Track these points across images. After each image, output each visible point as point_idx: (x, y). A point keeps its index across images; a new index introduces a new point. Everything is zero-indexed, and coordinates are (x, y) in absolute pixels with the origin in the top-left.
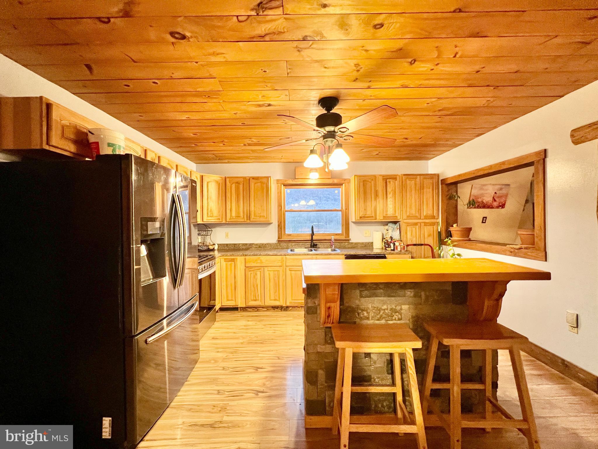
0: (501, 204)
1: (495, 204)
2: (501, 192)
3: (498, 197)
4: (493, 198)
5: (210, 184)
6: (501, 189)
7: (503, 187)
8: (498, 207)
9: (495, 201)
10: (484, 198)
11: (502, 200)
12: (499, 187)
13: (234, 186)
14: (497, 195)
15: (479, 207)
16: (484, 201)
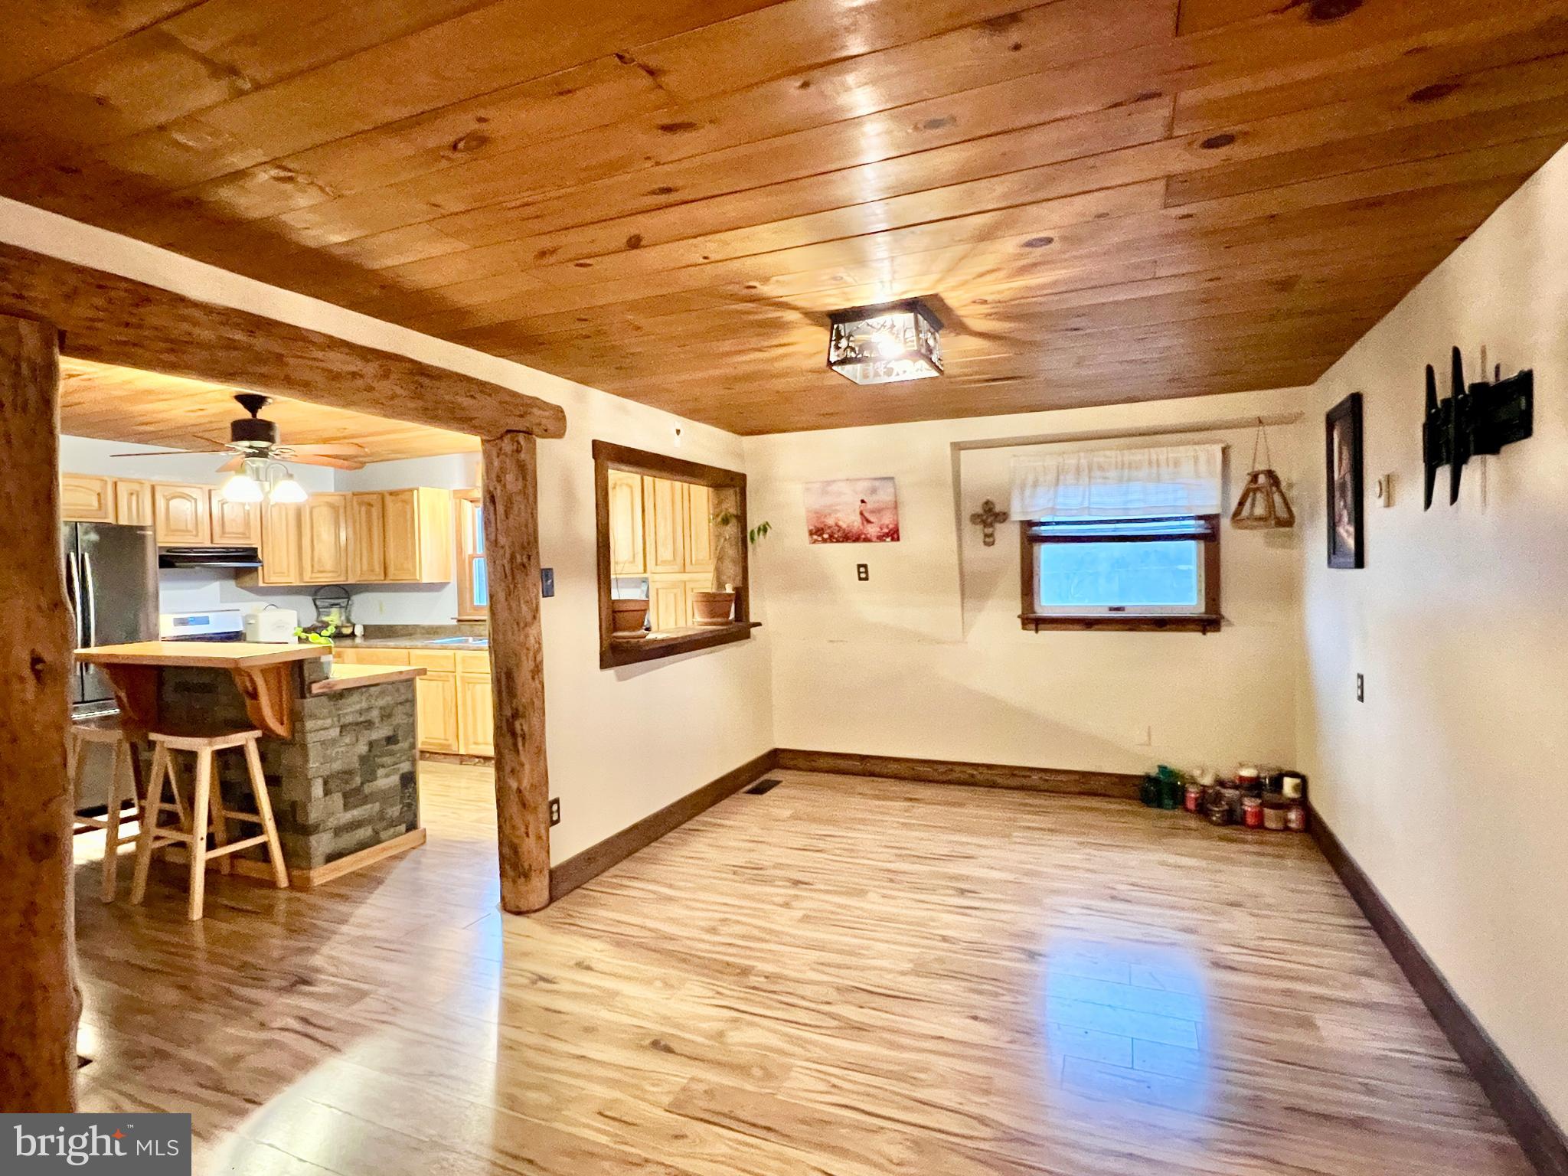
0: (886, 530)
1: (872, 530)
2: (875, 498)
3: (872, 512)
4: (861, 514)
5: (316, 512)
6: (874, 491)
7: (877, 483)
8: (881, 538)
9: (869, 522)
10: (839, 515)
11: (887, 520)
12: (866, 484)
13: (363, 509)
14: (869, 506)
15: (831, 539)
16: (841, 523)
